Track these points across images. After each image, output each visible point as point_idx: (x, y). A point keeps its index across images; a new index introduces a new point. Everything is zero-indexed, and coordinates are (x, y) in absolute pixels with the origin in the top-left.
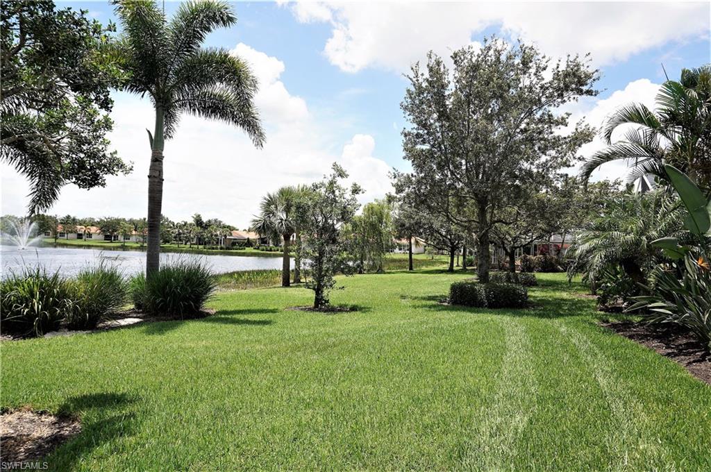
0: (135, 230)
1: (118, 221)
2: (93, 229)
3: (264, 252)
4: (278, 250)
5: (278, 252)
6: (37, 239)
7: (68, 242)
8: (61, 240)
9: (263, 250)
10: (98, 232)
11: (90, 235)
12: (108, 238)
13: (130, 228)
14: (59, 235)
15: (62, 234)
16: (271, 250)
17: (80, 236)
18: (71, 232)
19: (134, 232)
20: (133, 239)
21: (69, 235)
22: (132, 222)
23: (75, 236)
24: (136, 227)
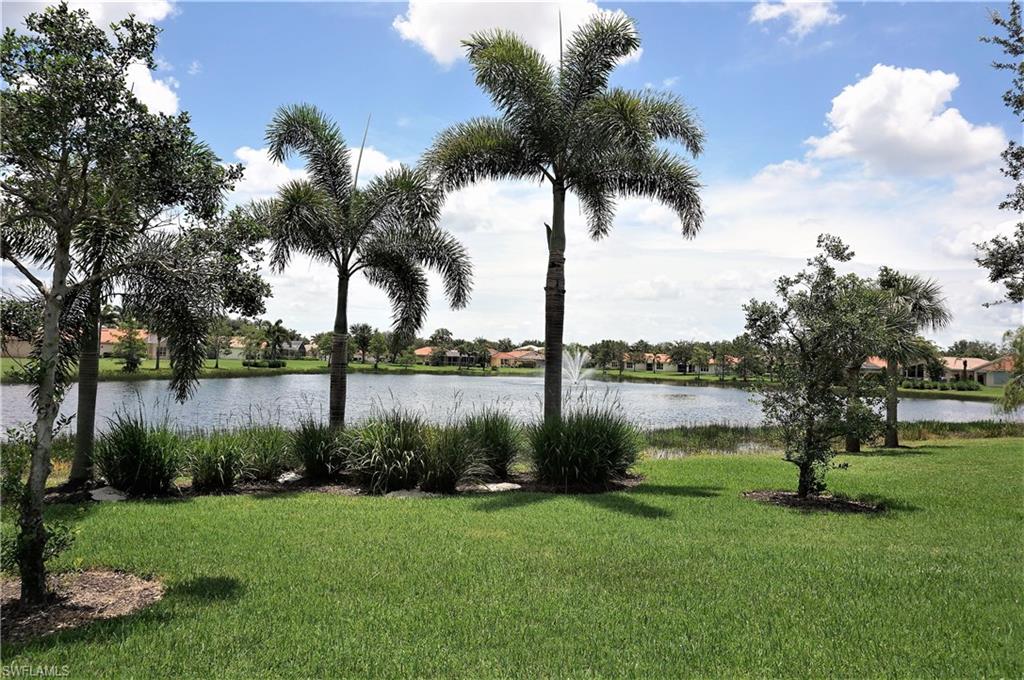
0: (714, 358)
1: (691, 346)
2: (663, 358)
3: (909, 390)
4: (936, 388)
5: (935, 391)
6: (589, 371)
7: (634, 375)
8: (627, 373)
9: (908, 387)
10: (668, 361)
11: (660, 366)
12: (682, 369)
13: (706, 355)
14: (626, 365)
15: (630, 365)
16: (922, 387)
17: (649, 367)
18: (639, 362)
19: (712, 361)
20: (712, 370)
21: (637, 365)
22: (706, 346)
23: (643, 366)
24: (715, 353)
